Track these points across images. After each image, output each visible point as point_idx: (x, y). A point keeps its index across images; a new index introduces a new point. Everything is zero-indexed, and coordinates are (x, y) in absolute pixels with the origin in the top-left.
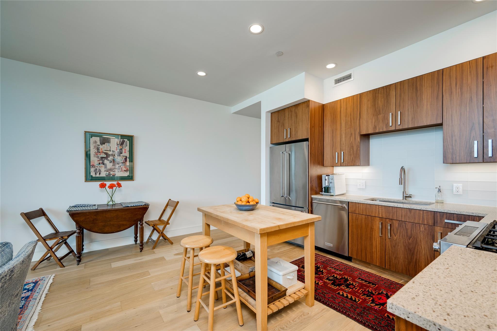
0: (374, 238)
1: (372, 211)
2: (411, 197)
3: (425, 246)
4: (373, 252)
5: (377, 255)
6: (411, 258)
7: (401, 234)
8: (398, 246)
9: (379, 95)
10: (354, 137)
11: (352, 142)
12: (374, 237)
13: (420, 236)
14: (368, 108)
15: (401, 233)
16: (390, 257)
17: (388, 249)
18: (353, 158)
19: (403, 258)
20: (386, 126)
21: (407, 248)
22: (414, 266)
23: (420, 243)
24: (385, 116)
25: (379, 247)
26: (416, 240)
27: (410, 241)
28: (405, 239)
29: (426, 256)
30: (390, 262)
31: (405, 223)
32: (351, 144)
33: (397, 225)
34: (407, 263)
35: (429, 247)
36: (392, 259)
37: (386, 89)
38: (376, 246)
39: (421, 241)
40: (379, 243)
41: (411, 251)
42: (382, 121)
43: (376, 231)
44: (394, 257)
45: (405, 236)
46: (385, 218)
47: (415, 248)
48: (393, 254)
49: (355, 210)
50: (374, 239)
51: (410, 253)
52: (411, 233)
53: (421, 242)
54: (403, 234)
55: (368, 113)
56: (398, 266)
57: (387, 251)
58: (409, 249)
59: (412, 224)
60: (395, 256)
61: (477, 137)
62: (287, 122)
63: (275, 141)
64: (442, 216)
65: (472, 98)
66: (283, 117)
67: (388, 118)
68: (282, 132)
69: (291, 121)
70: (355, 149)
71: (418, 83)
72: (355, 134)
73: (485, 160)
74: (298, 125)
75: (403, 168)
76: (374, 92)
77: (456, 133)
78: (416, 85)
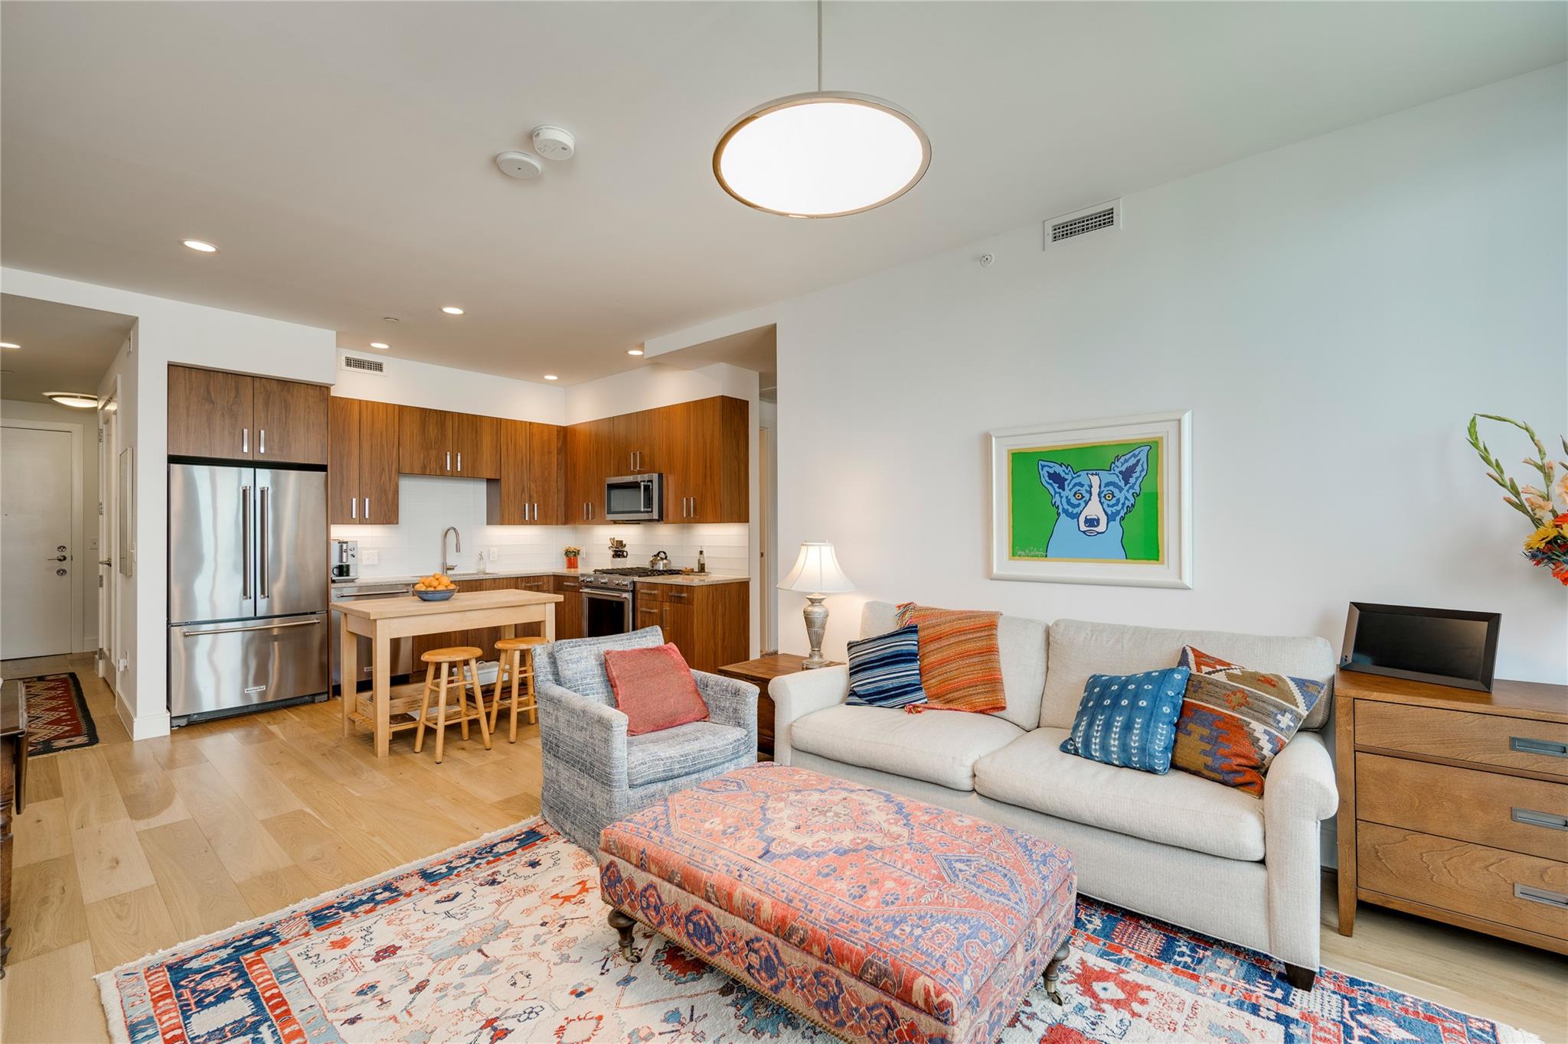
9: (430, 420)
10: (389, 475)
11: (384, 482)
14: (413, 434)
18: (387, 511)
20: (440, 468)
24: (439, 454)
32: (382, 485)
42: (434, 460)
55: (413, 441)
61: (527, 500)
62: (250, 412)
63: (187, 450)
64: (522, 581)
65: (522, 461)
66: (233, 395)
67: (444, 458)
68: (226, 433)
69: (267, 416)
70: (390, 496)
71: (478, 425)
72: (390, 471)
73: (532, 522)
74: (291, 430)
75: (454, 529)
76: (422, 412)
77: (511, 493)
78: (476, 425)
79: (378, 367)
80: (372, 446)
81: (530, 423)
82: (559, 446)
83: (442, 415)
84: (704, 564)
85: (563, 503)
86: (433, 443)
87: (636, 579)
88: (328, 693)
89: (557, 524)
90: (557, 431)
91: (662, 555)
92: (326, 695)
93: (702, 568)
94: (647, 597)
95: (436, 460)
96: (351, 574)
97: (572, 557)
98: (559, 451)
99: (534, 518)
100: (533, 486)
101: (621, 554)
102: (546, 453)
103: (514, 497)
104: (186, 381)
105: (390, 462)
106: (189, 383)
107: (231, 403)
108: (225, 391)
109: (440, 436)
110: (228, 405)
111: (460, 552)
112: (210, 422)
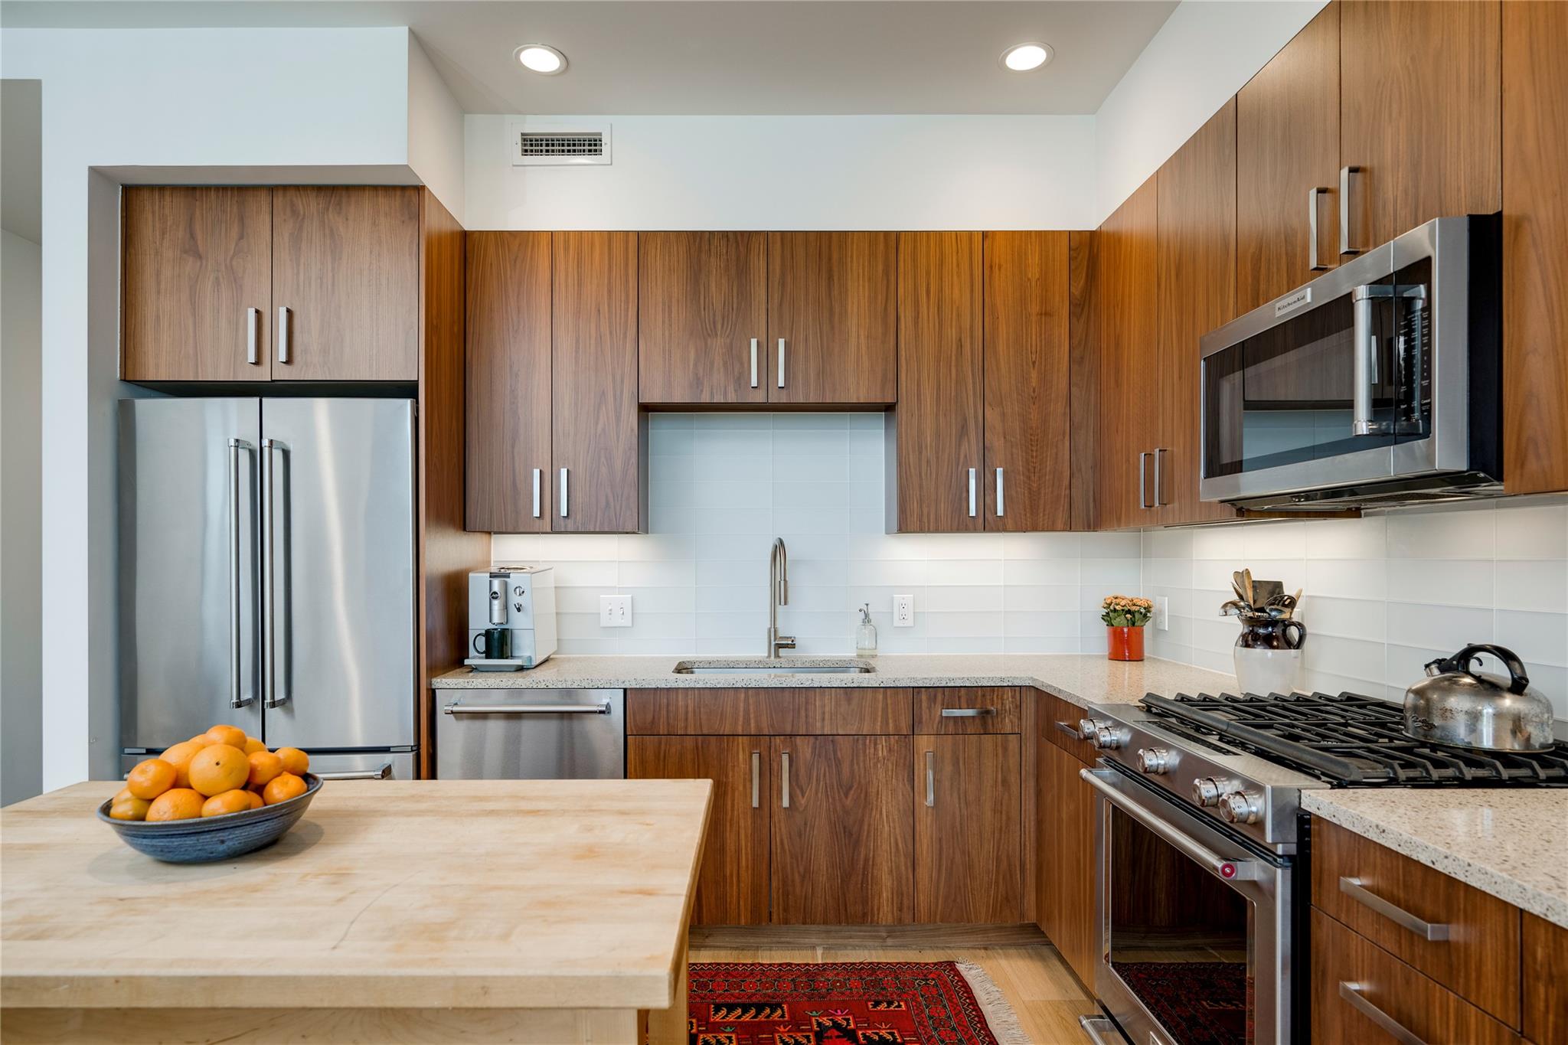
0: (731, 820)
1: (722, 714)
2: (793, 646)
3: (890, 805)
4: (725, 876)
5: (742, 885)
6: (853, 859)
7: (821, 783)
8: (812, 828)
9: (713, 259)
10: (616, 409)
11: (607, 431)
12: (729, 817)
13: (876, 779)
14: (670, 301)
15: (822, 779)
16: (787, 877)
17: (779, 851)
18: (611, 500)
19: (827, 869)
20: (735, 383)
21: (839, 827)
22: (859, 886)
23: (877, 798)
24: (731, 344)
25: (746, 854)
26: (866, 792)
27: (849, 802)
28: (834, 799)
29: (892, 839)
30: (786, 894)
31: (832, 741)
32: (600, 437)
33: (808, 755)
34: (839, 881)
35: (901, 808)
36: (793, 881)
37: (734, 245)
38: (738, 851)
39: (880, 793)
40: (749, 835)
41: (851, 834)
42: (721, 364)
43: (736, 794)
44: (799, 872)
45: (833, 788)
46: (770, 735)
47: (862, 822)
48: (795, 865)
49: (653, 722)
50: (728, 824)
51: (849, 844)
52: (852, 772)
53: (880, 796)
54: (828, 782)
55: (670, 320)
56: (814, 902)
57: (777, 857)
58: (845, 832)
59: (854, 739)
60: (802, 869)
61: (972, 461)
62: (266, 267)
63: (158, 367)
64: (933, 700)
65: (960, 345)
66: (235, 233)
67: (745, 355)
69: (298, 272)
70: (618, 462)
71: (835, 256)
72: (619, 399)
73: (988, 523)
74: (343, 302)
76: (692, 241)
77: (929, 439)
78: (830, 259)
79: (591, 145)
80: (579, 340)
81: (985, 235)
83: (743, 243)
86: (719, 318)
89: (1069, 527)
90: (1068, 250)
95: (725, 363)
96: (517, 652)
97: (1126, 627)
98: (1076, 308)
99: (996, 514)
100: (992, 418)
101: (1277, 638)
102: (1034, 318)
103: (937, 452)
104: (157, 219)
105: (618, 378)
106: (160, 219)
107: (232, 253)
108: (221, 230)
109: (735, 300)
110: (225, 260)
111: (785, 604)
112: (195, 302)
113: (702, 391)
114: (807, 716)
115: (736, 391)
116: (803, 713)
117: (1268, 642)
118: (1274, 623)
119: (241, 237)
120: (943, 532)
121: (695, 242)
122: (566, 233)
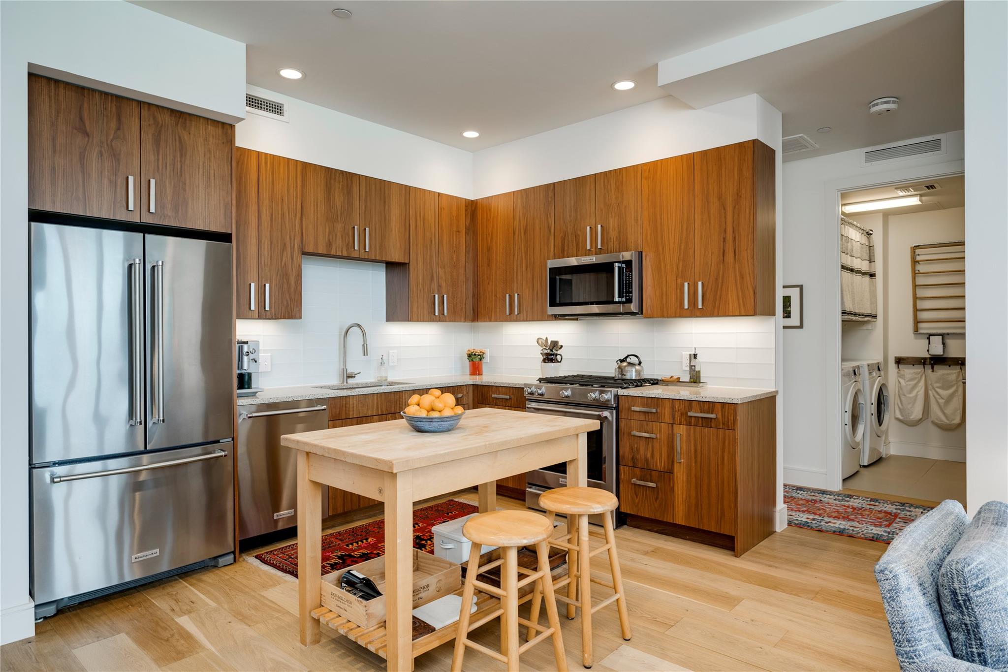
2: (354, 377)
9: (336, 184)
10: (291, 255)
11: (285, 264)
14: (318, 201)
18: (289, 302)
20: (346, 246)
32: (283, 267)
37: (346, 178)
42: (340, 236)
49: (339, 413)
55: (317, 211)
61: (436, 291)
62: (136, 152)
63: (53, 202)
65: (431, 241)
66: (113, 125)
67: (351, 233)
68: (106, 181)
69: (158, 160)
70: (293, 282)
71: (387, 192)
72: (292, 249)
73: (441, 319)
74: (188, 181)
75: (359, 326)
76: (327, 173)
77: (420, 281)
78: (385, 193)
79: (276, 109)
80: (272, 215)
81: (439, 194)
82: (468, 225)
83: (349, 178)
84: (699, 371)
85: (471, 295)
86: (339, 213)
87: (621, 392)
88: (234, 552)
89: (465, 321)
90: (466, 206)
91: (633, 360)
92: (232, 556)
93: (695, 379)
94: (642, 417)
95: (342, 236)
96: (253, 386)
97: (475, 361)
98: (468, 230)
99: (444, 314)
100: (441, 272)
101: (554, 360)
102: (455, 233)
103: (423, 287)
104: (53, 102)
105: (292, 238)
106: (55, 102)
107: (111, 137)
108: (103, 120)
109: (346, 205)
110: (107, 141)
111: (367, 355)
112: (84, 163)
113: (331, 249)
114: (399, 404)
115: (346, 250)
116: (398, 402)
117: (551, 361)
118: (553, 355)
119: (118, 129)
120: (425, 322)
121: (328, 173)
122: (266, 154)
